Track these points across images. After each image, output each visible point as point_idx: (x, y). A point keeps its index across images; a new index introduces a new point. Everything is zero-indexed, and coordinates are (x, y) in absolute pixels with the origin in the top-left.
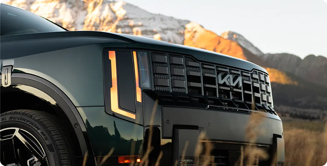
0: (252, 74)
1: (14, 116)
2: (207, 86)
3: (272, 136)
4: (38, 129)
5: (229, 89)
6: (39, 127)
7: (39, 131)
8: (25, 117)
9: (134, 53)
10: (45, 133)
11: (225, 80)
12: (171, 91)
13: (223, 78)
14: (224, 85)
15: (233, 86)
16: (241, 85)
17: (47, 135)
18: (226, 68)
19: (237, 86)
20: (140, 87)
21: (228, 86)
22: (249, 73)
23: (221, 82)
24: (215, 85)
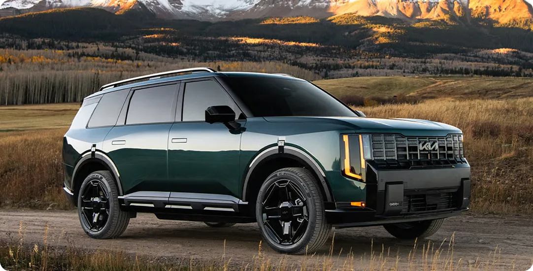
0: (446, 138)
1: (287, 172)
2: (411, 153)
3: (460, 180)
4: (301, 182)
5: (428, 152)
6: (302, 181)
7: (302, 184)
8: (293, 174)
9: (360, 136)
10: (305, 185)
11: (425, 146)
12: (385, 159)
13: (423, 145)
14: (424, 150)
15: (431, 150)
16: (437, 147)
17: (306, 187)
18: (426, 138)
19: (434, 150)
20: (364, 158)
21: (427, 151)
22: (444, 138)
23: (422, 148)
24: (417, 151)
